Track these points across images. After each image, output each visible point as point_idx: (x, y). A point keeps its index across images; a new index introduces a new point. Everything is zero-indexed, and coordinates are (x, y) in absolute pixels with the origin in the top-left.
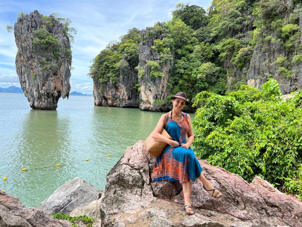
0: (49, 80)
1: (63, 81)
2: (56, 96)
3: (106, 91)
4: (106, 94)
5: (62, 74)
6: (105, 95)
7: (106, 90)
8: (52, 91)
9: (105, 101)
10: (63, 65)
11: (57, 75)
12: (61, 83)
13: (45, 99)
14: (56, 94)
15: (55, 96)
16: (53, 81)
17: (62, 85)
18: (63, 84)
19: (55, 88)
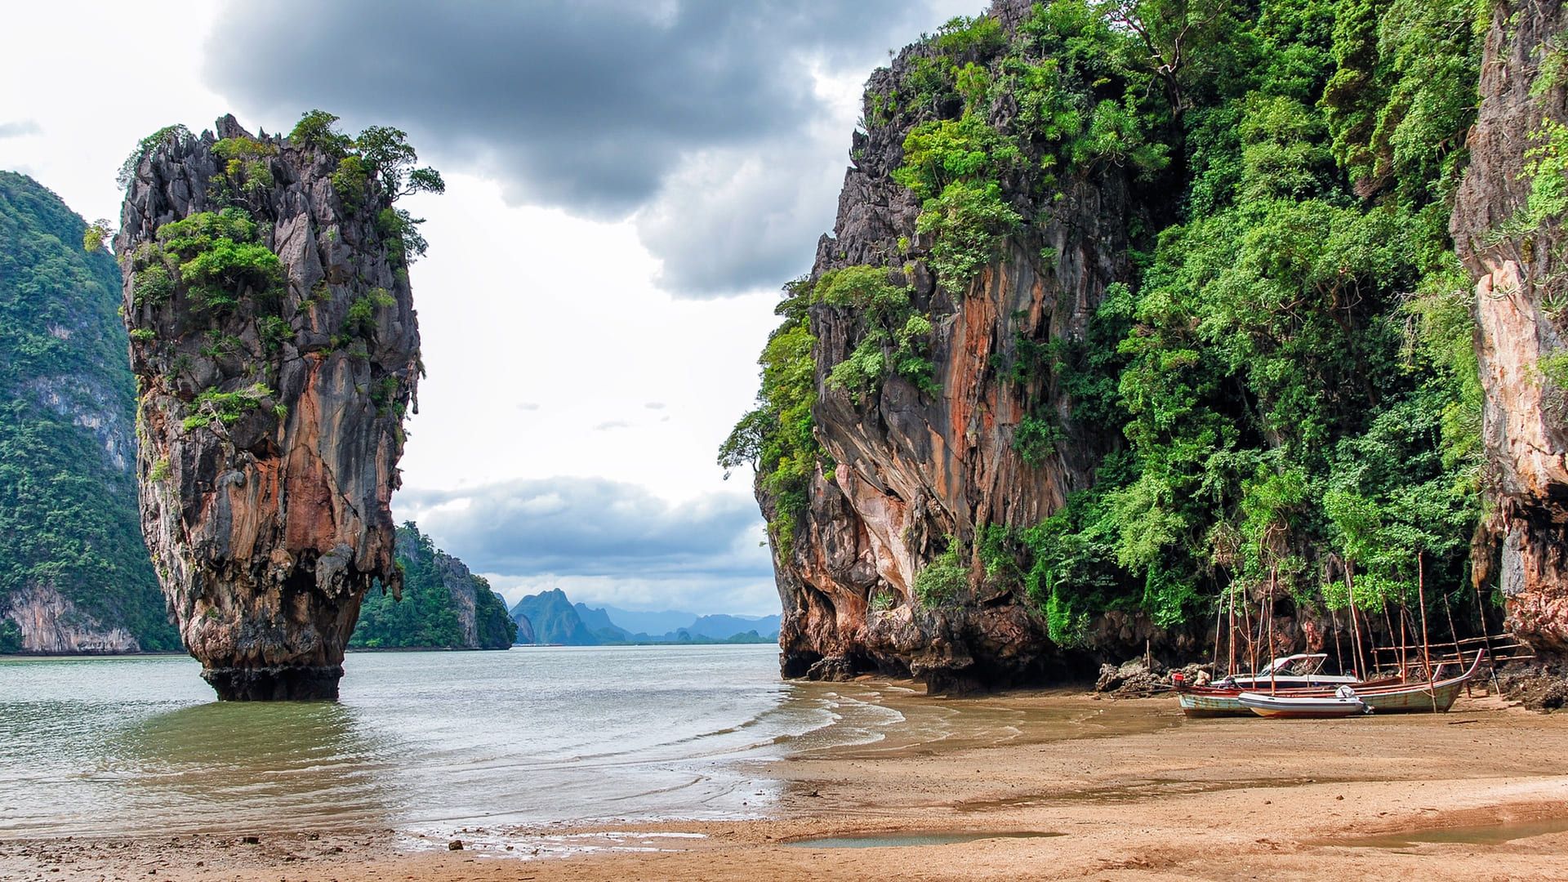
0: (220, 487)
1: (333, 487)
2: (280, 577)
3: (808, 540)
4: (805, 562)
5: (313, 443)
6: (807, 575)
7: (809, 533)
8: (257, 548)
9: (822, 616)
10: (313, 393)
11: (279, 452)
12: (319, 499)
13: (235, 599)
14: (278, 566)
15: (274, 576)
16: (250, 488)
17: (326, 513)
18: (332, 509)
19: (277, 532)
